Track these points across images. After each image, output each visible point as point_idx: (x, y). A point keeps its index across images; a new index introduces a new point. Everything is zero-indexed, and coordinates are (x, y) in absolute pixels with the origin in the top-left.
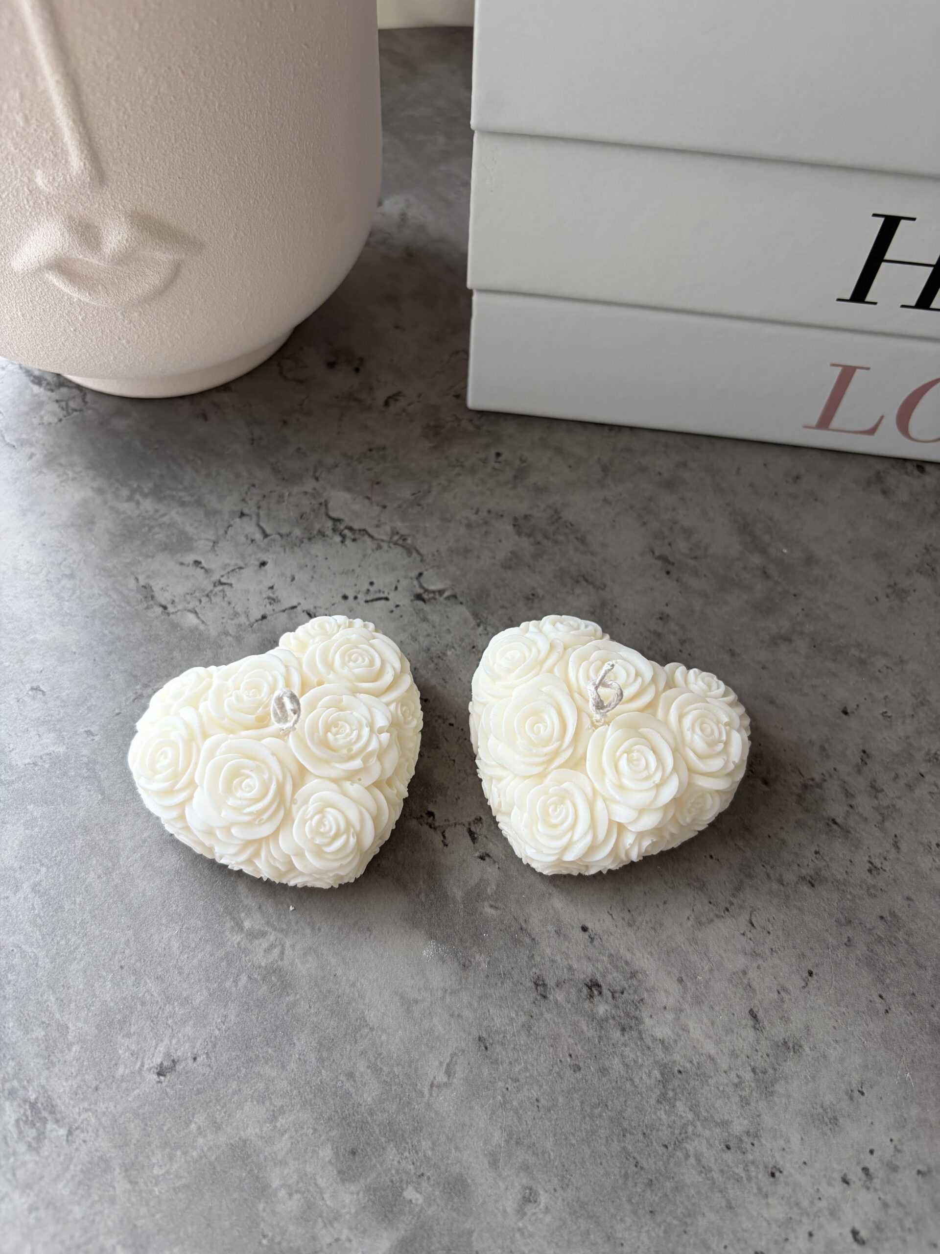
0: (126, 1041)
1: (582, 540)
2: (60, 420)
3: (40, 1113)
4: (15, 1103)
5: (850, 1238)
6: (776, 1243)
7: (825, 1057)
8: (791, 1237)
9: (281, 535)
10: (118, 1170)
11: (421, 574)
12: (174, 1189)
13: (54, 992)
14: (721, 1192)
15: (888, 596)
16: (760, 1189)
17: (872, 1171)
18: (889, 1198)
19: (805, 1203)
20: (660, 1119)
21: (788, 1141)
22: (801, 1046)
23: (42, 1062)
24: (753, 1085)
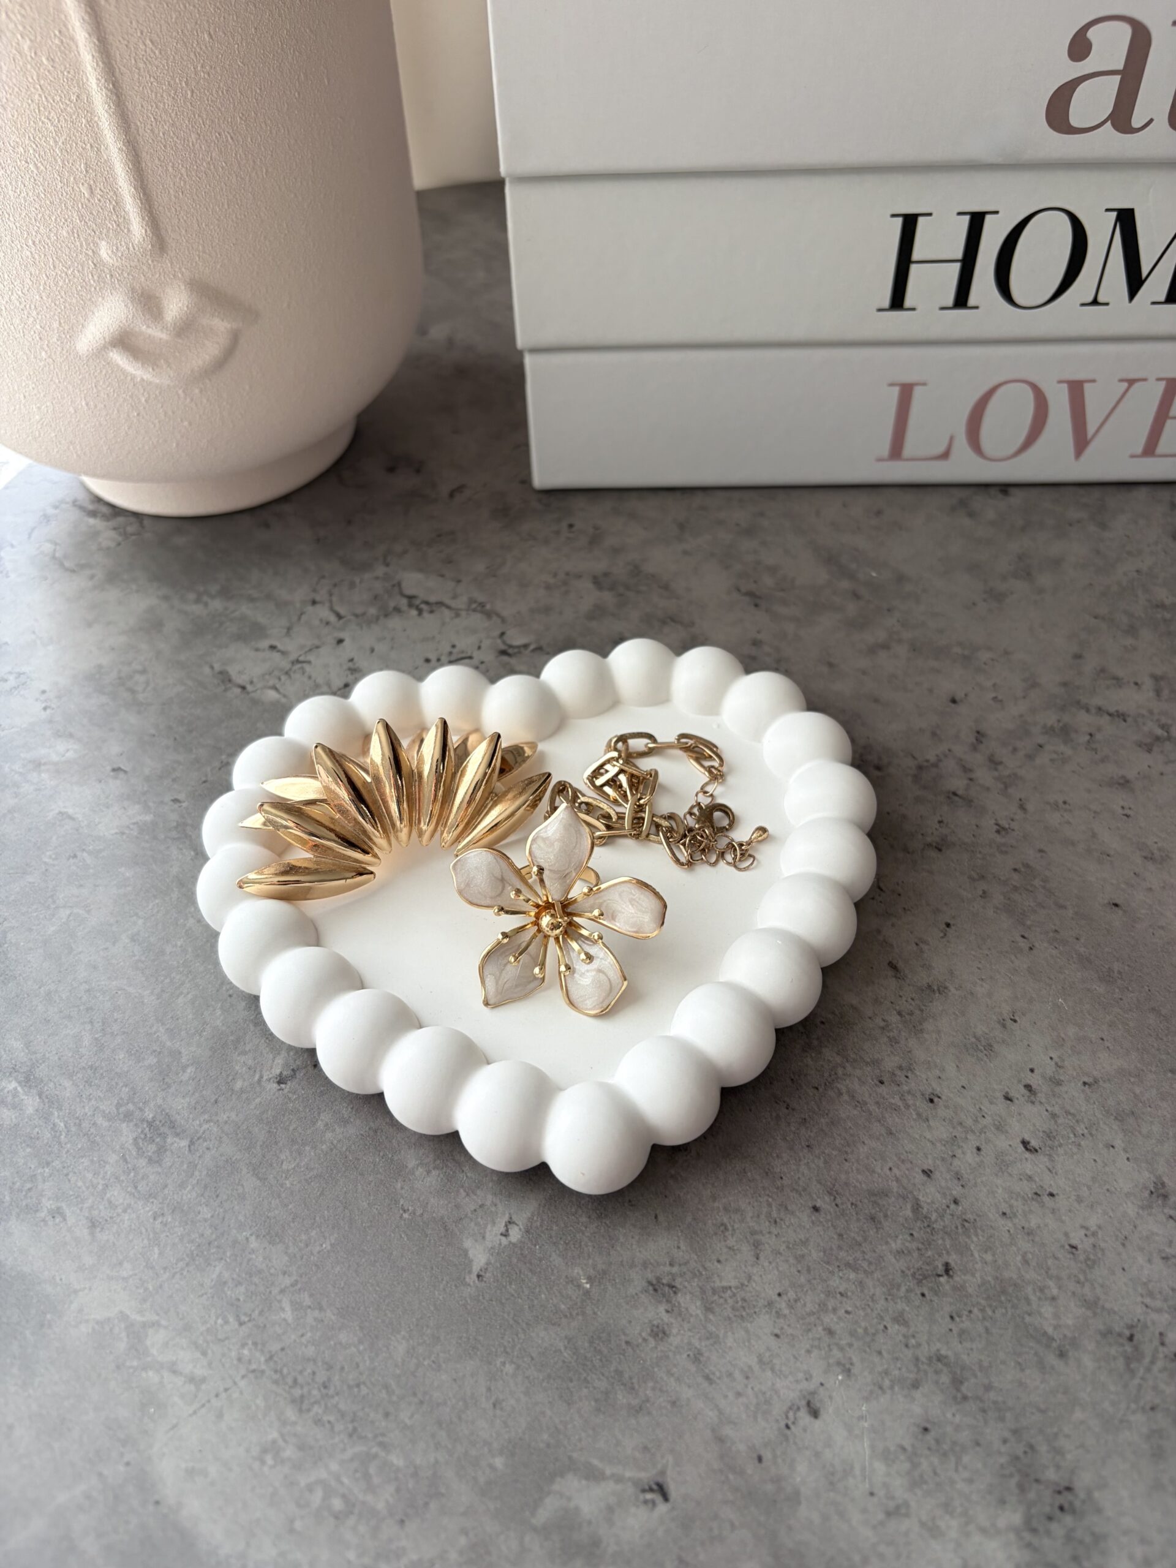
0: (242, 1059)
1: (666, 587)
2: (119, 544)
3: (159, 1129)
4: (131, 1124)
5: (1021, 1148)
6: (943, 1159)
7: (972, 994)
8: (959, 1153)
9: (357, 616)
10: (245, 1171)
11: (503, 634)
12: (306, 1180)
13: (163, 1024)
14: (879, 1121)
15: (985, 600)
16: (919, 1115)
17: (1034, 1087)
18: (1057, 1110)
19: (969, 1122)
20: (807, 1066)
21: (943, 1070)
22: (946, 988)
23: (157, 1085)
24: (900, 1025)
